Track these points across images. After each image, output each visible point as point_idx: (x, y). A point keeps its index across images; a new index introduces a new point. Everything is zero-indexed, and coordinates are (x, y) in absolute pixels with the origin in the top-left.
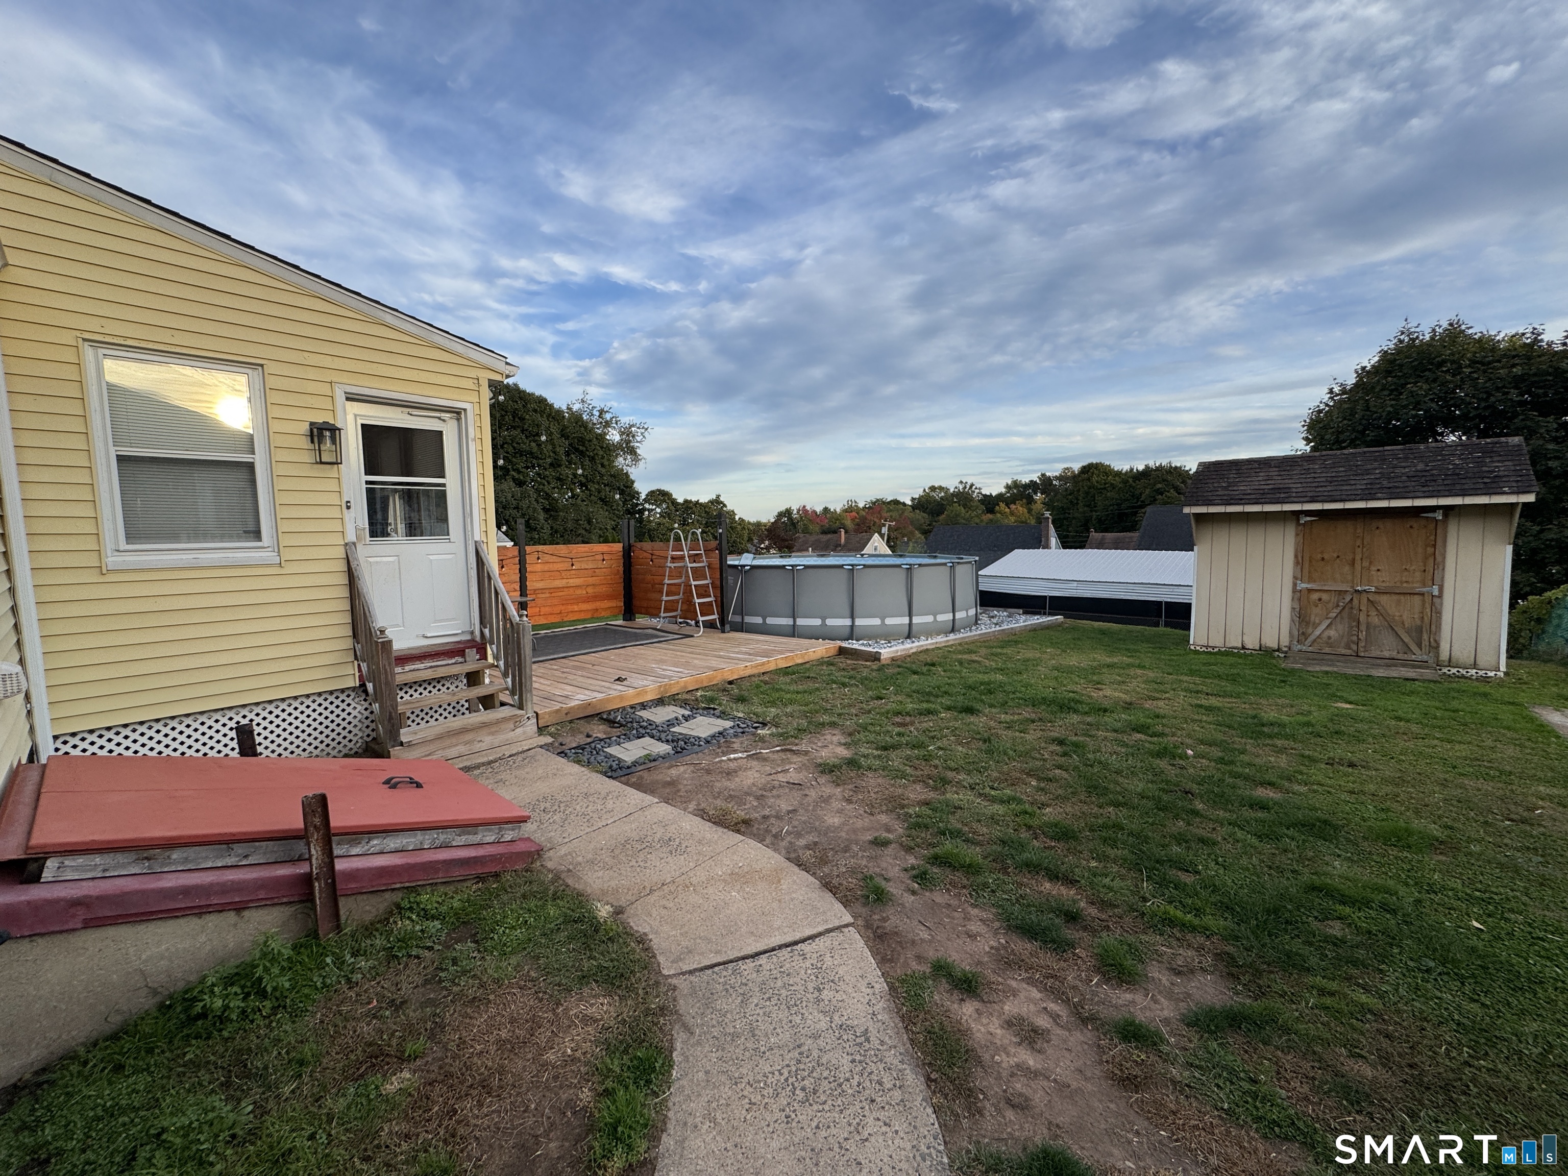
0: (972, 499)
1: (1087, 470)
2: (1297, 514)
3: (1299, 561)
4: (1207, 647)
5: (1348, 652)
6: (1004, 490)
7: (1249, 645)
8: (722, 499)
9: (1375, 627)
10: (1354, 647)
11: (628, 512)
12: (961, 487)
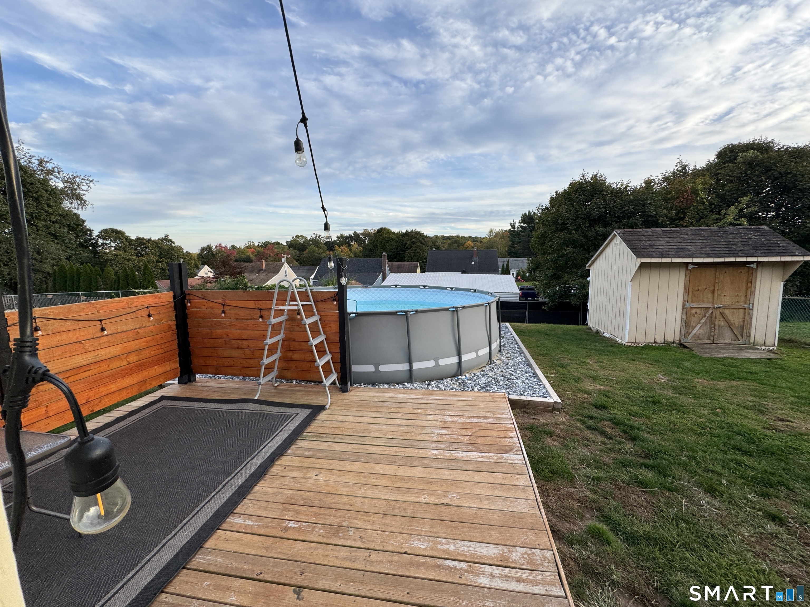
0: (320, 243)
1: (381, 231)
2: (687, 264)
3: (687, 290)
4: (634, 343)
5: (709, 341)
6: (336, 239)
7: (658, 341)
8: (170, 238)
9: (722, 327)
10: (712, 338)
11: (81, 245)
12: (314, 236)
